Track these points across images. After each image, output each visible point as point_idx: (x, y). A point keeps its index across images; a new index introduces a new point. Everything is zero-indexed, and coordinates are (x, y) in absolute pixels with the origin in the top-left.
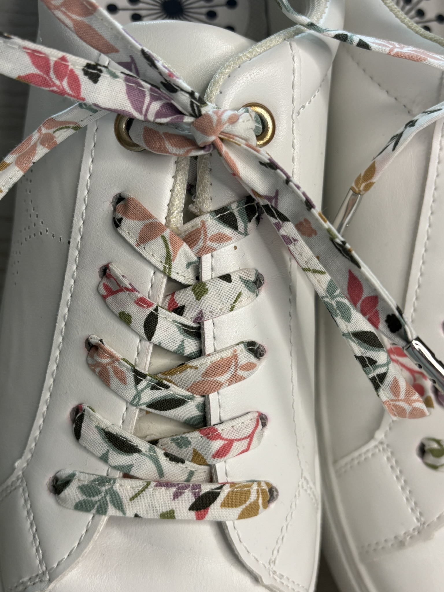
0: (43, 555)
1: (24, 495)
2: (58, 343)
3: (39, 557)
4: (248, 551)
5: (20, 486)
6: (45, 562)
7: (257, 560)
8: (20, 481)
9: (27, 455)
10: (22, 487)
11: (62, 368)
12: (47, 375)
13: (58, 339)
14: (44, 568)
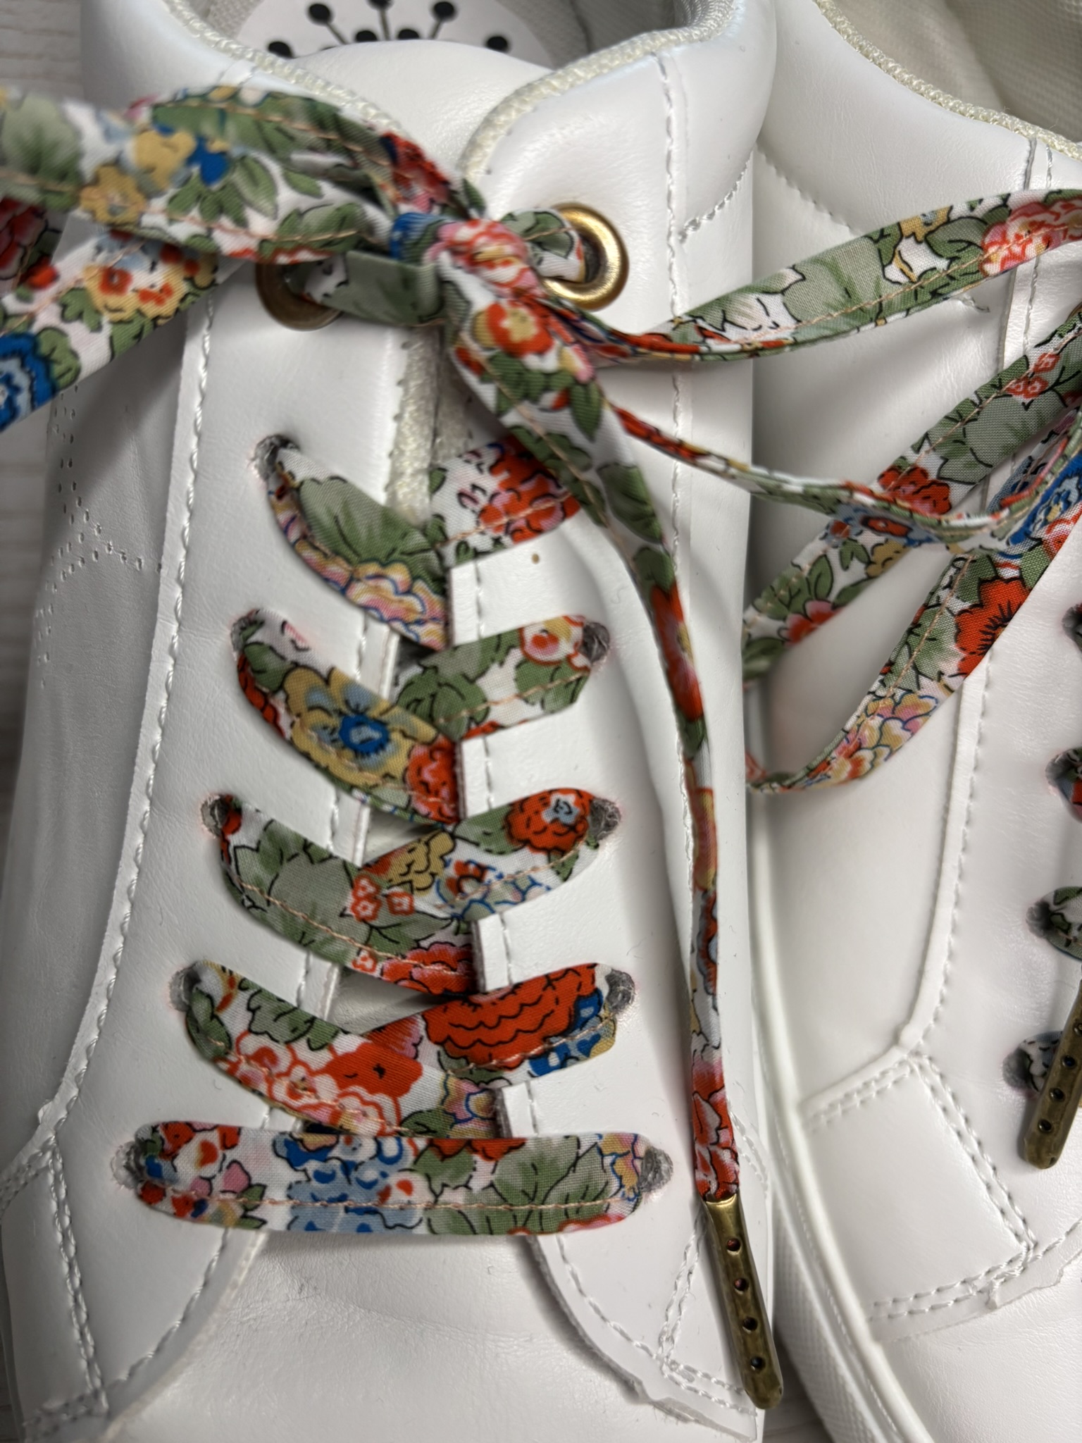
0: (95, 1348)
1: (57, 1191)
2: (140, 816)
3: (86, 1352)
4: (603, 1318)
5: (47, 1169)
6: (100, 1367)
7: (628, 1339)
8: (49, 1154)
9: (70, 1091)
10: (52, 1171)
11: (149, 875)
12: (115, 892)
13: (140, 806)
14: (98, 1383)
